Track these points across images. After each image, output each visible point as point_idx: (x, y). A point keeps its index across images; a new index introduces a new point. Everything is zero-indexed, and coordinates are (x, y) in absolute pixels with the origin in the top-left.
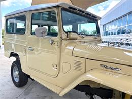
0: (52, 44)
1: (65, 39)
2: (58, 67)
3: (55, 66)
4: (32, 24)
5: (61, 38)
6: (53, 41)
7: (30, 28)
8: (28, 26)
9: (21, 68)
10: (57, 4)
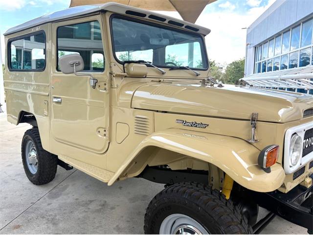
0: (94, 87)
1: (118, 76)
2: (107, 133)
3: (102, 131)
4: (57, 50)
5: (111, 73)
6: (96, 82)
7: (54, 57)
8: (51, 53)
9: (40, 142)
10: (100, 7)
